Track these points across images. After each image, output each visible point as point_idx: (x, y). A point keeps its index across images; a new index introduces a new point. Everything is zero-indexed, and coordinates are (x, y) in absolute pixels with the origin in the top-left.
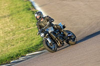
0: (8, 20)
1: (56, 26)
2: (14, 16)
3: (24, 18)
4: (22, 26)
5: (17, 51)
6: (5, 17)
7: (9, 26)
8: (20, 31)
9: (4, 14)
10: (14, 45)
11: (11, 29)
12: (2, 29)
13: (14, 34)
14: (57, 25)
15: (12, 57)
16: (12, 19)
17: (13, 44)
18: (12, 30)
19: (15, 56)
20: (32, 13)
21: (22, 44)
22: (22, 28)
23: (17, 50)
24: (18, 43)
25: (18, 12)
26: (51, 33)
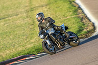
0: (46, 9)
1: (56, 28)
2: (51, 5)
3: (61, 7)
4: (59, 15)
6: (43, 6)
9: (42, 4)
16: (49, 8)
20: (69, 2)
22: (59, 17)
25: (55, 2)
26: (51, 34)
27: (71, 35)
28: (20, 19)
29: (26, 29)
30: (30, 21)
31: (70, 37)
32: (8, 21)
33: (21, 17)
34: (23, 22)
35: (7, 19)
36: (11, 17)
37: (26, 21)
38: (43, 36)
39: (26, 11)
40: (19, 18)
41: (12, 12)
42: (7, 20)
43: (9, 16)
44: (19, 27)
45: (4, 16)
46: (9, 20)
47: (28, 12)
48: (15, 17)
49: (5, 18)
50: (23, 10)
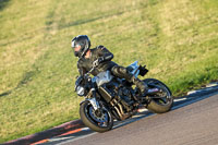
0: (184, 1)
4: (213, 15)
5: (201, 70)
7: (186, 16)
8: (209, 27)
10: (194, 57)
11: (190, 22)
12: (169, 20)
13: (196, 33)
14: (119, 68)
15: (191, 83)
17: (193, 54)
18: (193, 24)
19: (197, 81)
21: (214, 54)
22: (213, 18)
23: (203, 67)
24: (204, 52)
26: (102, 86)
27: (151, 87)
28: (128, 22)
29: (140, 45)
30: (149, 27)
31: (150, 91)
32: (100, 27)
33: (129, 18)
34: (133, 30)
35: (98, 22)
36: (107, 17)
37: (140, 28)
38: (82, 89)
39: (141, 4)
40: (124, 20)
41: (110, 6)
42: (97, 25)
43: (102, 15)
44: (126, 39)
45: (92, 14)
46: (103, 24)
47: (146, 6)
48: (115, 17)
49: (93, 20)
50: (134, 3)
